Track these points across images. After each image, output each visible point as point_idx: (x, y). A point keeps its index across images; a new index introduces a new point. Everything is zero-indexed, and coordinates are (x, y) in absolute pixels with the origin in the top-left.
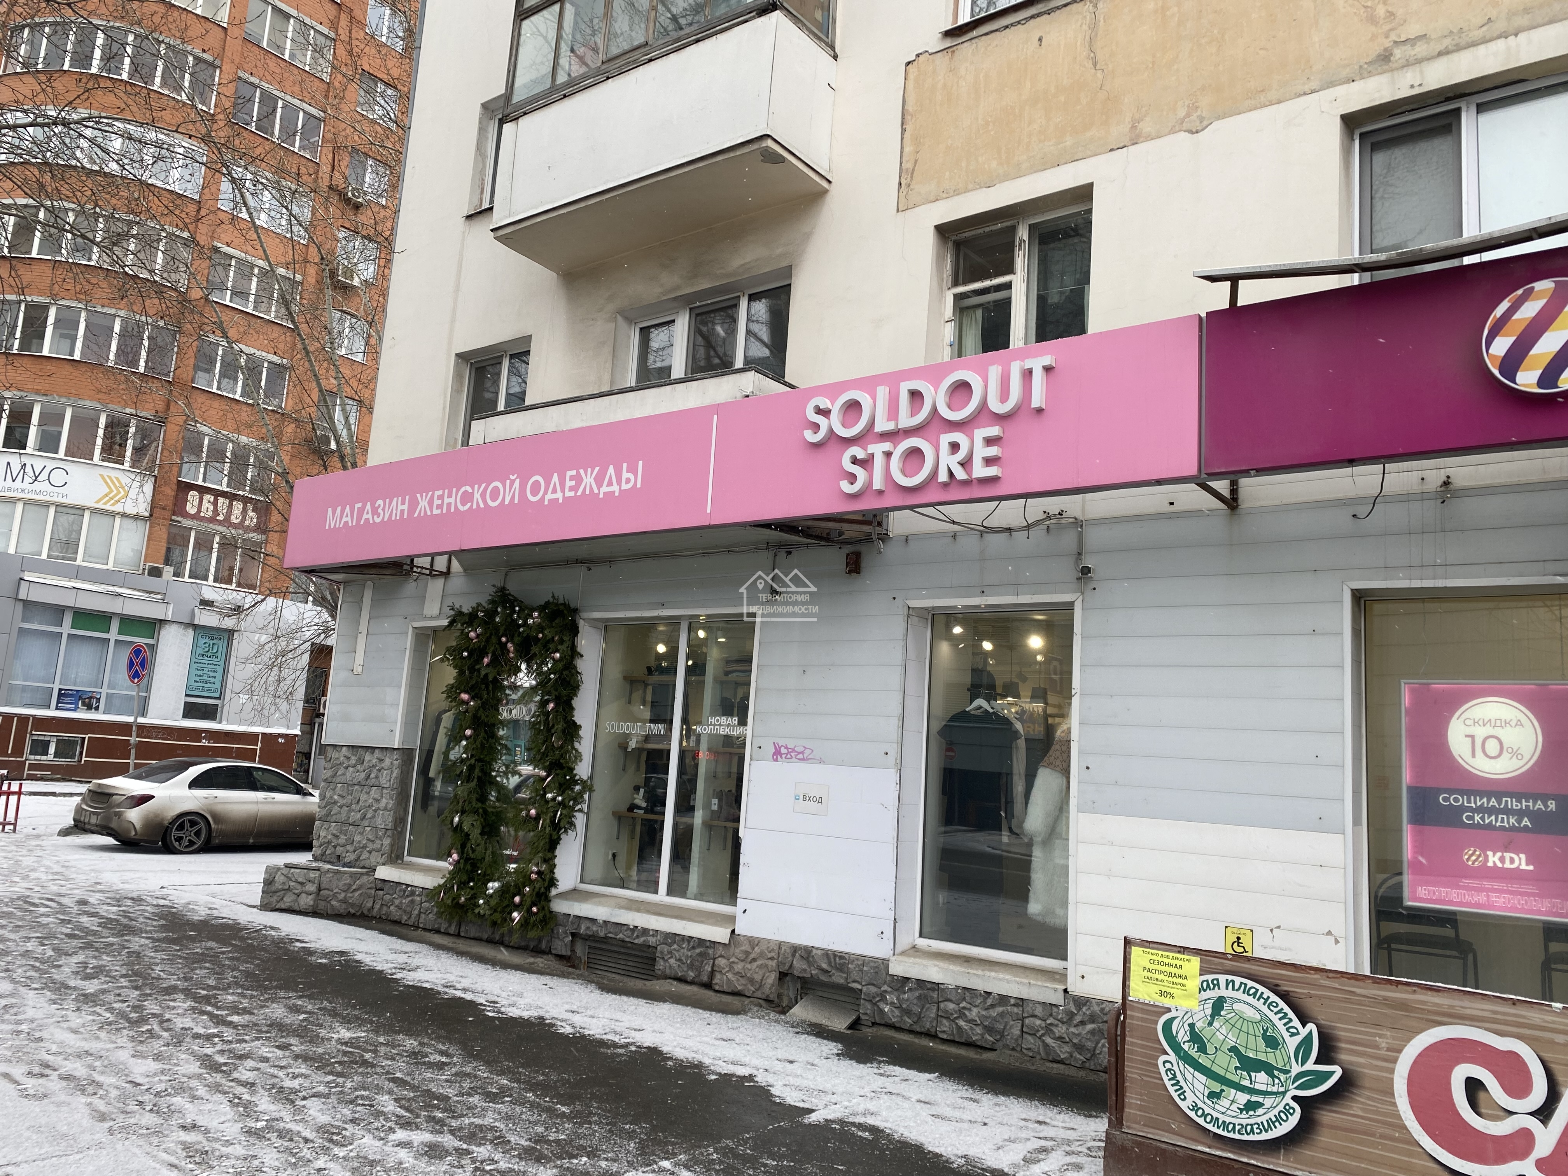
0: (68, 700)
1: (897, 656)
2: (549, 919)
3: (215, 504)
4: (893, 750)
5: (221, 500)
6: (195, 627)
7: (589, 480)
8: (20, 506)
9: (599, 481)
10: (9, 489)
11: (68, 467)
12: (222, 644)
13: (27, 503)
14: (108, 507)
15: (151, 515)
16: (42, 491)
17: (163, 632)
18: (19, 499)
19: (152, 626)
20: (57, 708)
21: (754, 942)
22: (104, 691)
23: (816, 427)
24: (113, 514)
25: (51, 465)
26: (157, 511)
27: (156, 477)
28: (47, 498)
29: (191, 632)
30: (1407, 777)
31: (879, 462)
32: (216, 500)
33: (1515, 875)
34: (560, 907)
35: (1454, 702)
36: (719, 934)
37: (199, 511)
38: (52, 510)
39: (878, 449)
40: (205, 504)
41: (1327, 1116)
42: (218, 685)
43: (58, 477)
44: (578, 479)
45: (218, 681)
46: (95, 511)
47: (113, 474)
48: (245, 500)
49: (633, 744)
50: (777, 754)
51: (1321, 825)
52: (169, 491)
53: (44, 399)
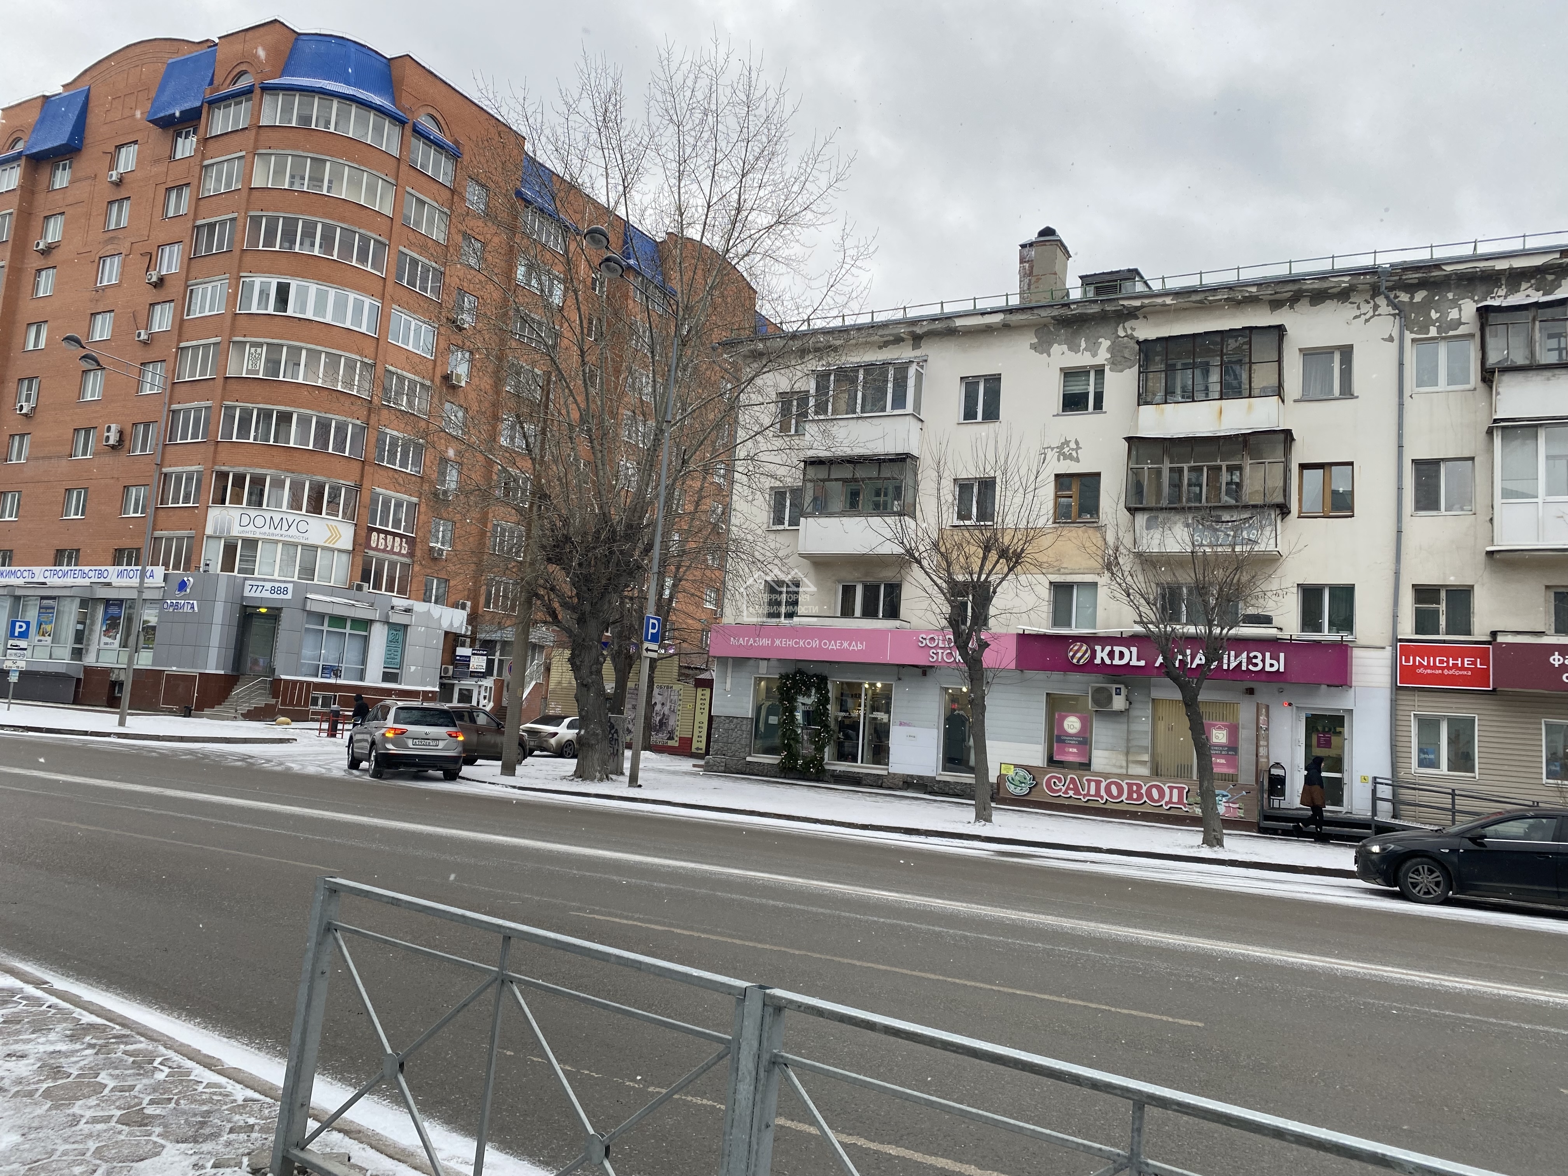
0: (326, 671)
1: (938, 699)
2: (824, 770)
3: (386, 540)
4: (936, 724)
5: (388, 537)
6: (388, 623)
7: (846, 645)
8: (280, 545)
9: (850, 645)
10: (273, 534)
11: (309, 520)
12: (401, 633)
13: (285, 544)
14: (331, 545)
15: (354, 549)
16: (293, 535)
17: (373, 628)
18: (280, 541)
19: (366, 624)
20: (322, 677)
21: (895, 774)
22: (344, 665)
23: (922, 643)
24: (332, 550)
25: (298, 519)
26: (357, 547)
27: (356, 525)
28: (296, 540)
29: (386, 627)
30: (1056, 733)
31: (940, 654)
32: (386, 537)
33: (1074, 753)
34: (827, 767)
35: (1066, 717)
36: (885, 773)
37: (377, 544)
38: (300, 548)
39: (940, 651)
40: (382, 541)
41: (1033, 790)
42: (398, 661)
43: (303, 527)
44: (842, 644)
45: (399, 657)
46: (324, 548)
47: (334, 524)
48: (401, 536)
49: (840, 719)
50: (901, 724)
51: (1038, 743)
52: (363, 533)
53: (292, 475)
